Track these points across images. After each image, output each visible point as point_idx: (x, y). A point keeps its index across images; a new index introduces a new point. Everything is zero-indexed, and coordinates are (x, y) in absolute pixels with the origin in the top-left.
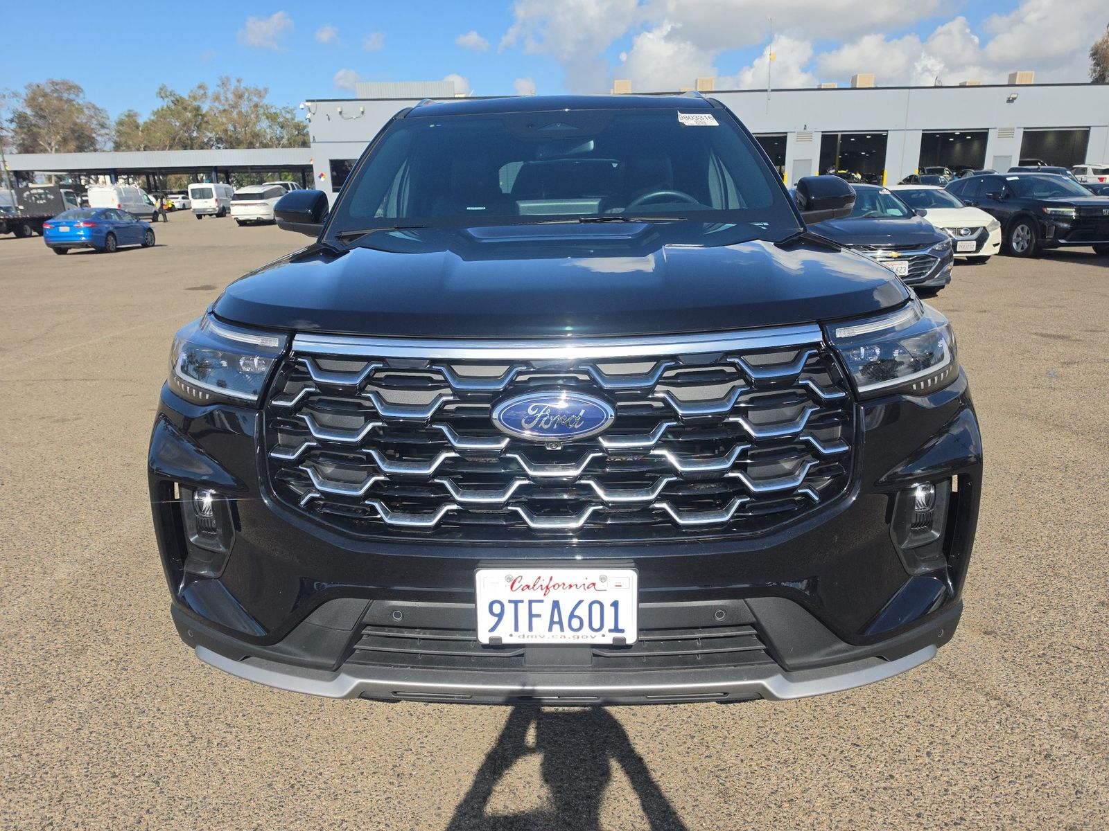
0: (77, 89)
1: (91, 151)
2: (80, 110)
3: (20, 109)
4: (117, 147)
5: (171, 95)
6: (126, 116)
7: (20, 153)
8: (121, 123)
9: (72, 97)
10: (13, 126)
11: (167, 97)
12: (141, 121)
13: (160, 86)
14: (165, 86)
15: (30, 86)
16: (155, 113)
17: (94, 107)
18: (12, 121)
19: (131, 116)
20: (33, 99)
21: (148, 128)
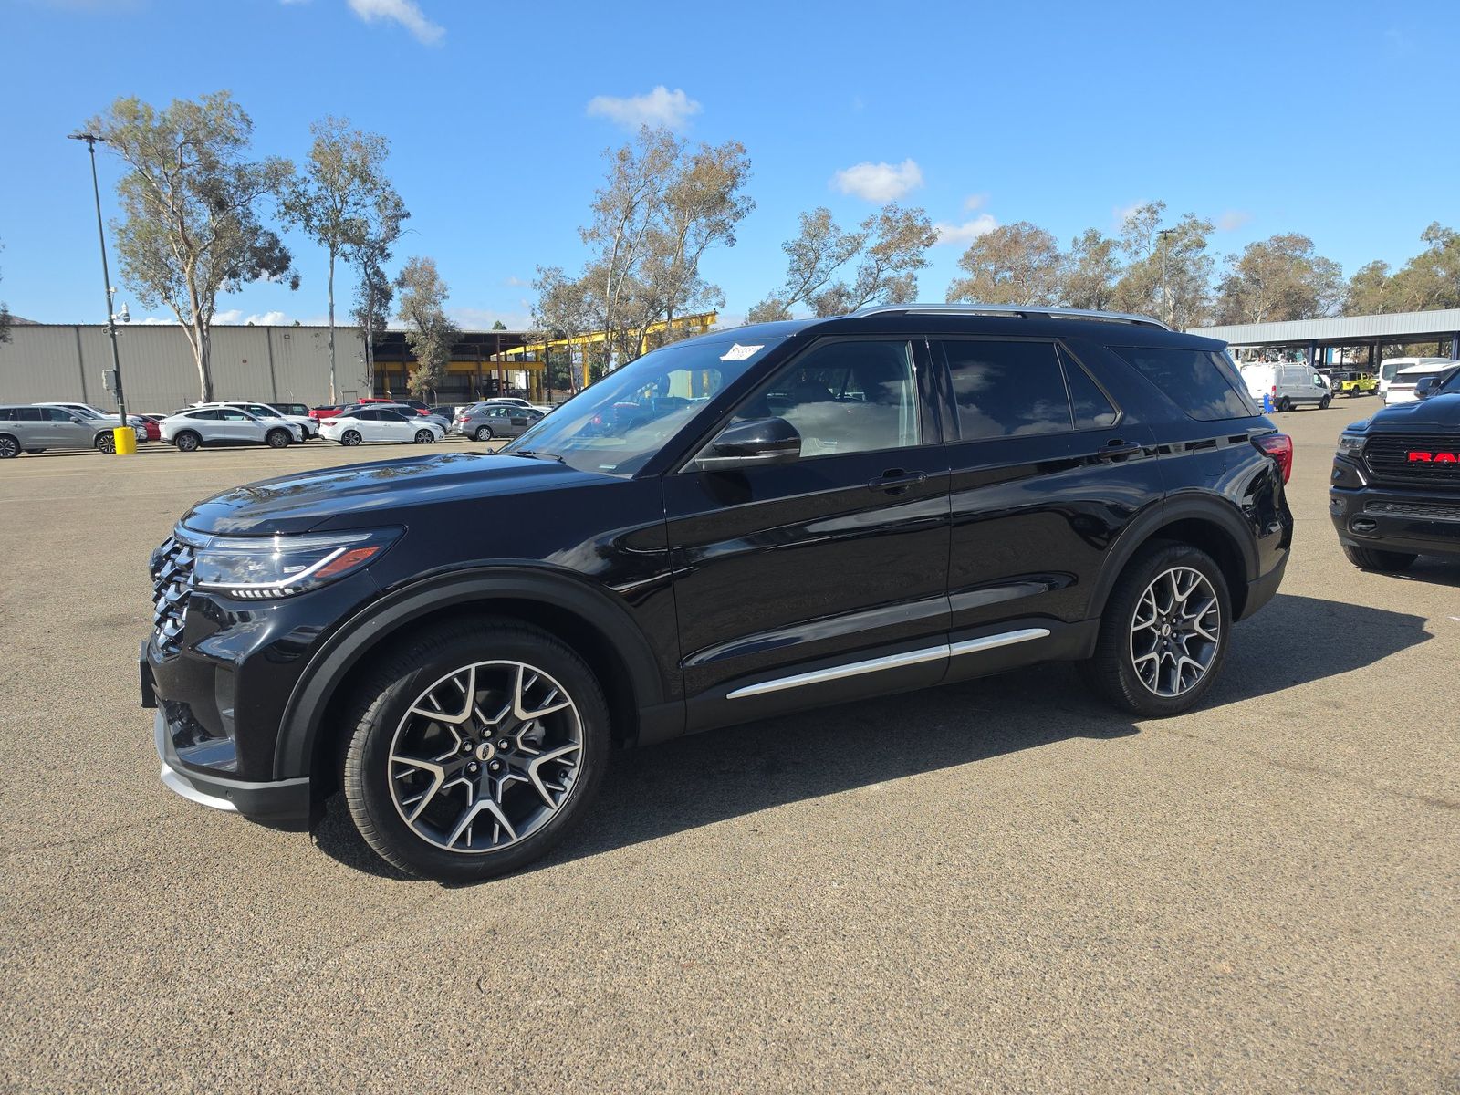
0: (1307, 243)
1: (1308, 318)
2: (1307, 267)
3: (1233, 274)
4: (1346, 311)
5: (1443, 235)
6: (1368, 269)
7: (1217, 325)
8: (1357, 280)
9: (1298, 253)
10: (1220, 295)
11: (1436, 238)
12: (1390, 274)
13: (1431, 224)
14: (1438, 224)
15: (1251, 245)
16: (1413, 262)
17: (1326, 262)
18: (1220, 289)
19: (1377, 268)
20: (1250, 261)
21: (1398, 282)
